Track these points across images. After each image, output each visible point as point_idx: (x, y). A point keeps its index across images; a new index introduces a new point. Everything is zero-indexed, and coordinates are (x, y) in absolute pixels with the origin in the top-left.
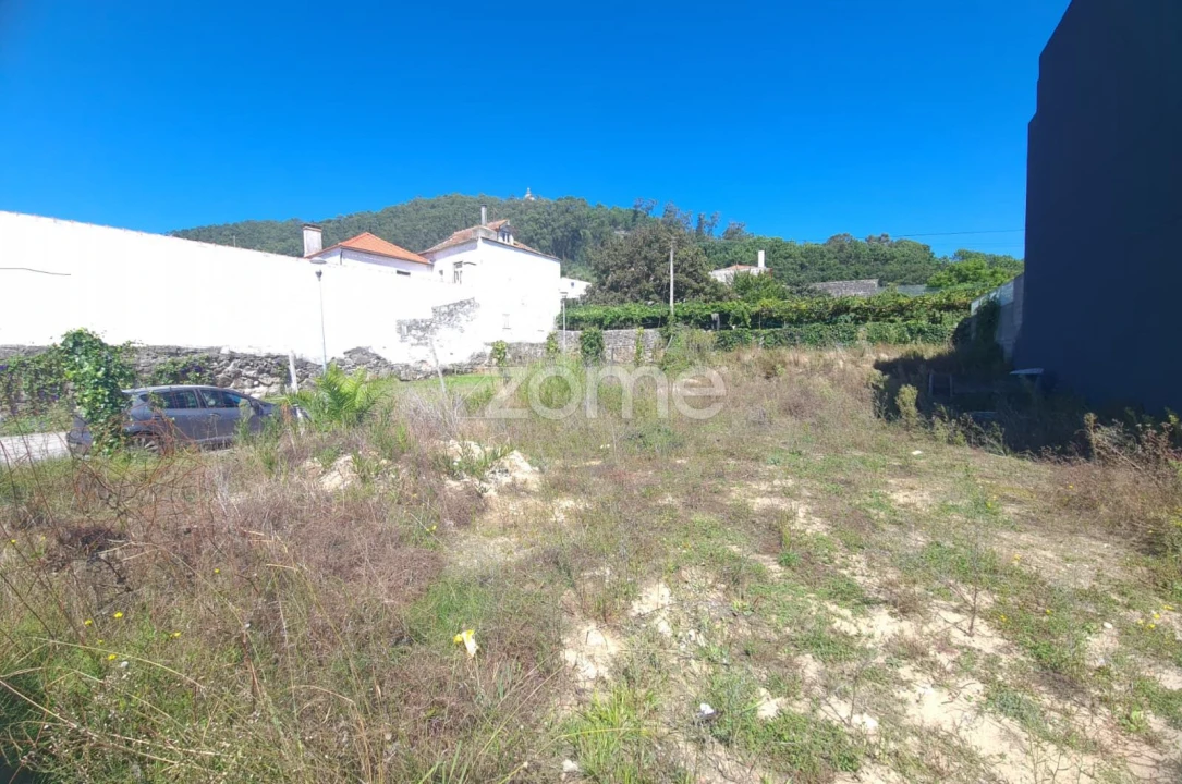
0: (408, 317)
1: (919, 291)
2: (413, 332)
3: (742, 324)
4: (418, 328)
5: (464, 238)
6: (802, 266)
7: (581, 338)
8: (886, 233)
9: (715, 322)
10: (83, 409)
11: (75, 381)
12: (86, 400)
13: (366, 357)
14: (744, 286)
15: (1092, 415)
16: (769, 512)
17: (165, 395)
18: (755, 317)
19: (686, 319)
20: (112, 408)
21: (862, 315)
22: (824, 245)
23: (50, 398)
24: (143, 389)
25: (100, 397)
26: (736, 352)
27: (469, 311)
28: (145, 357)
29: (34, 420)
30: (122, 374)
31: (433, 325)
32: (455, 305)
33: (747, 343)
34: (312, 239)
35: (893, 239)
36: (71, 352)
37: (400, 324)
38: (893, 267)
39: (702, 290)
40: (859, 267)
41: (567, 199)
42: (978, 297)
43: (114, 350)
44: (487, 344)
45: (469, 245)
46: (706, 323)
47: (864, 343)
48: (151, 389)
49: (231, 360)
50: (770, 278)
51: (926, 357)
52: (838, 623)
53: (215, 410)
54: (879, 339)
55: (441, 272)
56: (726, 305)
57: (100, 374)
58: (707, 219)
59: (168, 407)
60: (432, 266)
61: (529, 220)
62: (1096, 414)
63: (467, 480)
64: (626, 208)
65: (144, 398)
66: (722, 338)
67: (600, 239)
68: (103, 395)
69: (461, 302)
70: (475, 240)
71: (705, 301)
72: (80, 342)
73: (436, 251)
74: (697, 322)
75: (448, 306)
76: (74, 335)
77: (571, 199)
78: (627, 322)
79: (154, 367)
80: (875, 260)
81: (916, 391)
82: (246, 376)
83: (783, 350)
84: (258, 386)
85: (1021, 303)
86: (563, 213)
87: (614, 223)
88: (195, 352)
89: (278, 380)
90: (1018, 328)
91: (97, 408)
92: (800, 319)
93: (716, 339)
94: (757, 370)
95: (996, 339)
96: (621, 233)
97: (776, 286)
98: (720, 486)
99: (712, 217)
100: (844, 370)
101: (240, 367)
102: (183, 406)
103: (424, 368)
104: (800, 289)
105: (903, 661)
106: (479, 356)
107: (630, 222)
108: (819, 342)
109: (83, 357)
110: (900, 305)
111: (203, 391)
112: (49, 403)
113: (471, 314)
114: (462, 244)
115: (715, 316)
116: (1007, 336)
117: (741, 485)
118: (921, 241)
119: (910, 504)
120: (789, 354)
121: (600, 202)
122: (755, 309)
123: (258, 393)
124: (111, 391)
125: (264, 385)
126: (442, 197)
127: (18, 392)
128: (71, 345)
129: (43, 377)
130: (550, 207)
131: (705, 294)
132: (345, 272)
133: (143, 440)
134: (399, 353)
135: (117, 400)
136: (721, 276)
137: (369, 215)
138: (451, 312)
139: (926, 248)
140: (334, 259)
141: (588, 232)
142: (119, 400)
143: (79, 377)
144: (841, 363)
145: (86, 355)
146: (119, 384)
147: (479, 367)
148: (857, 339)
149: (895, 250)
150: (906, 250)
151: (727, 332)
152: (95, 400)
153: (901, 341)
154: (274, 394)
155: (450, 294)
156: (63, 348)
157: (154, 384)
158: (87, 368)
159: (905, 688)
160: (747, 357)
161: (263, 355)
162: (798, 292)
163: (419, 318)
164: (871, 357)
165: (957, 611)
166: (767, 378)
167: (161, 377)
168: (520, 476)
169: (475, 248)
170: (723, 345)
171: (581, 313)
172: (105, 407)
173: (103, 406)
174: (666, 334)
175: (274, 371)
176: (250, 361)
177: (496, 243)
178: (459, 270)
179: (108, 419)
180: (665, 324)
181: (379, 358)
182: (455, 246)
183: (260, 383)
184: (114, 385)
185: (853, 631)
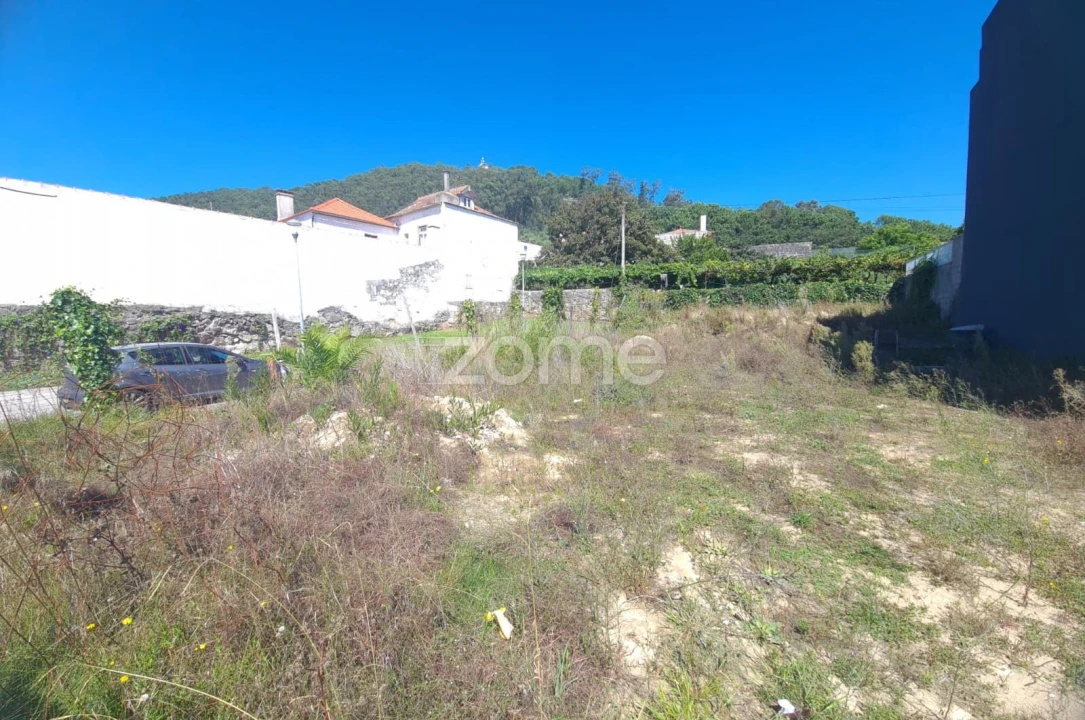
0: (377, 278)
1: (850, 253)
2: (382, 292)
3: (689, 284)
4: (386, 288)
5: (428, 203)
6: (737, 230)
7: (543, 297)
8: (815, 200)
9: (664, 282)
10: (74, 366)
11: (65, 339)
12: (76, 357)
13: (338, 315)
14: (688, 248)
15: (1060, 370)
16: (762, 468)
17: (155, 352)
18: (701, 278)
19: (637, 279)
20: (102, 365)
21: (801, 275)
22: (758, 211)
23: (41, 355)
24: (131, 346)
25: (90, 354)
26: (684, 310)
27: (433, 272)
28: (131, 315)
29: (27, 376)
30: (110, 332)
31: (401, 285)
32: (421, 266)
33: (693, 301)
34: (285, 204)
35: (821, 205)
36: (61, 310)
37: (370, 284)
38: (821, 231)
39: (650, 251)
40: (790, 231)
41: (518, 167)
42: (912, 258)
43: (102, 308)
44: (451, 303)
45: (433, 210)
46: (655, 283)
47: (805, 301)
48: (140, 346)
49: (212, 317)
50: (711, 241)
51: (864, 315)
52: (882, 594)
53: (200, 366)
54: (819, 298)
55: (407, 236)
56: (674, 266)
57: (89, 332)
58: (649, 187)
59: (156, 364)
60: (398, 229)
61: (486, 187)
62: (1064, 369)
63: (459, 437)
64: (572, 176)
65: (133, 354)
66: (671, 298)
67: (551, 206)
68: (93, 352)
69: (427, 264)
70: (439, 205)
71: (653, 262)
72: (68, 301)
73: (401, 216)
74: (646, 282)
75: (414, 268)
76: (63, 293)
77: (523, 167)
78: (581, 282)
79: (140, 325)
80: (805, 225)
81: (872, 347)
82: (227, 333)
83: (729, 308)
84: (238, 342)
85: (960, 262)
86: (514, 182)
87: (563, 191)
88: (178, 310)
89: (256, 337)
90: (956, 287)
91: (87, 365)
92: (743, 279)
93: (665, 298)
94: (705, 327)
95: (933, 297)
96: (569, 200)
97: (718, 249)
98: (703, 441)
99: (654, 185)
100: (787, 328)
101: (221, 325)
102: (171, 363)
103: (392, 325)
104: (739, 252)
105: (971, 640)
106: (443, 314)
107: (577, 189)
108: (762, 301)
109: (72, 315)
110: (838, 265)
111: (189, 348)
112: (40, 359)
113: (435, 275)
114: (427, 209)
115: (664, 276)
116: (944, 295)
117: (723, 440)
118: (846, 207)
119: (901, 460)
120: (735, 312)
121: (549, 172)
122: (700, 270)
123: (239, 349)
124: (101, 349)
125: (244, 342)
126: (402, 167)
127: (12, 348)
128: (60, 303)
129: (35, 335)
130: (503, 174)
131: (653, 256)
132: (317, 234)
133: (133, 395)
134: (369, 311)
135: (107, 358)
136: (667, 239)
137: (334, 183)
138: (417, 273)
139: (851, 214)
140: (307, 223)
141: (539, 199)
142: (109, 357)
143: (69, 335)
144: (784, 320)
145: (75, 312)
146: (108, 341)
147: (443, 325)
148: (797, 298)
149: (823, 215)
150: (833, 215)
151: (675, 291)
152: (85, 357)
153: (840, 299)
154: (253, 351)
155: (415, 256)
156: (52, 306)
157: (140, 341)
158: (77, 325)
159: (983, 670)
160: (695, 315)
161: (242, 314)
162: (738, 254)
163: (387, 279)
164: (812, 314)
165: (999, 578)
166: (715, 334)
167: (147, 334)
168: (507, 432)
169: (439, 212)
170: (672, 304)
171: (538, 274)
172: (96, 364)
173: (93, 363)
174: (618, 294)
175: (253, 328)
176: (230, 319)
177: (457, 207)
178: (423, 233)
179: (98, 377)
180: (617, 284)
181: (350, 316)
182: (419, 210)
183: (240, 340)
184: (104, 342)
185: (902, 604)
